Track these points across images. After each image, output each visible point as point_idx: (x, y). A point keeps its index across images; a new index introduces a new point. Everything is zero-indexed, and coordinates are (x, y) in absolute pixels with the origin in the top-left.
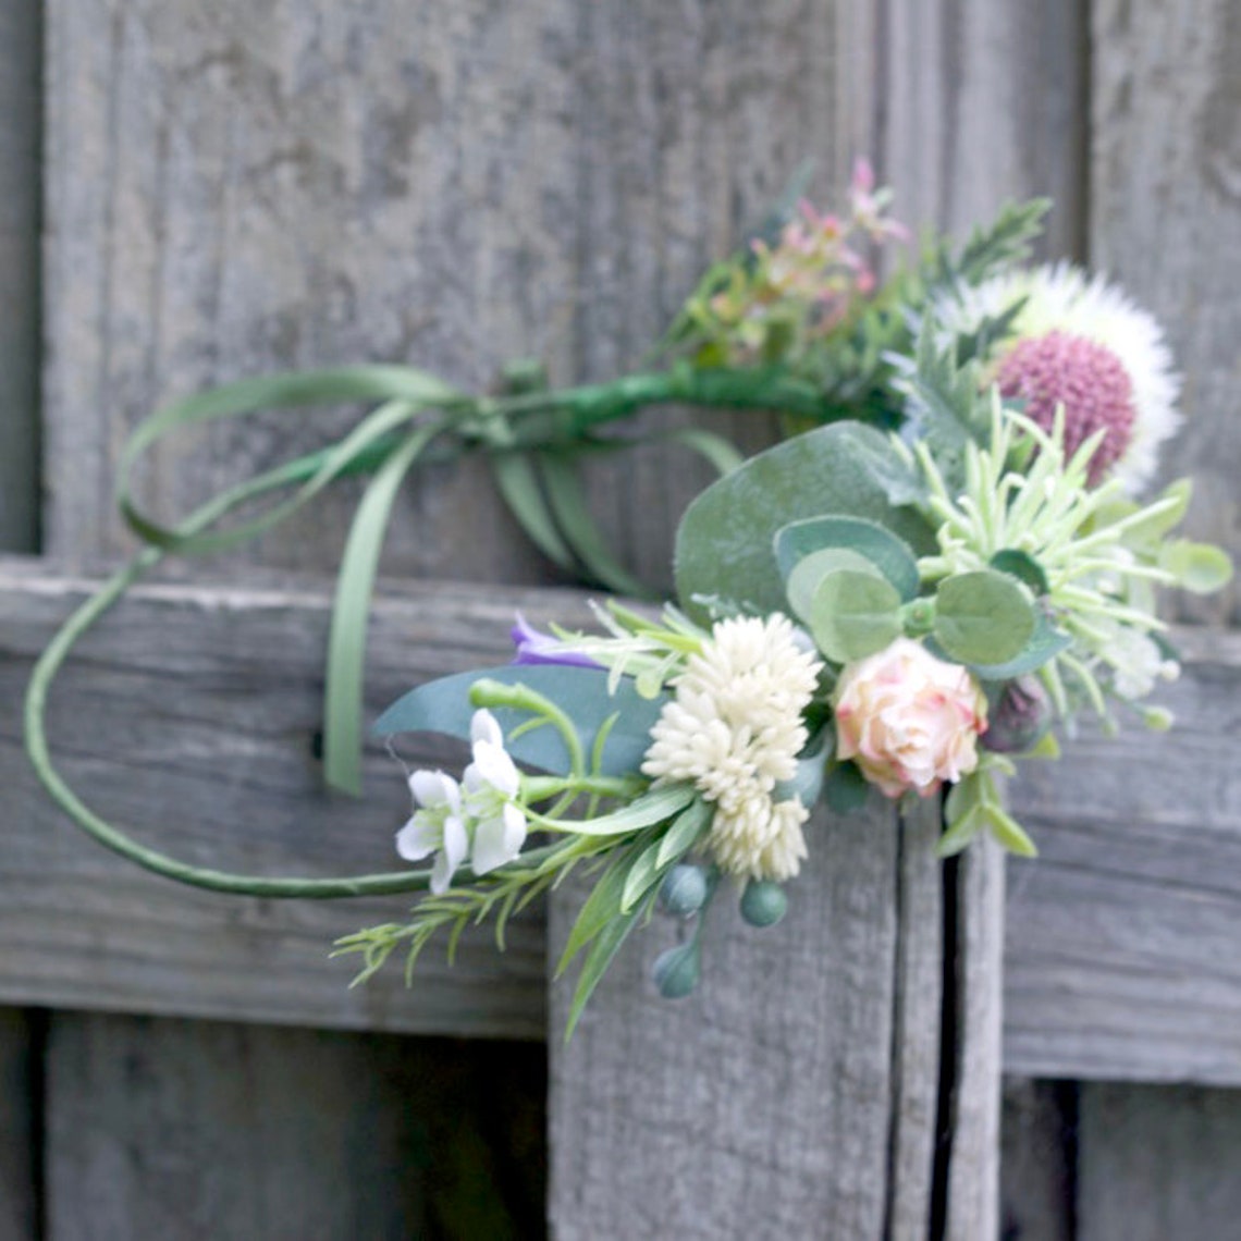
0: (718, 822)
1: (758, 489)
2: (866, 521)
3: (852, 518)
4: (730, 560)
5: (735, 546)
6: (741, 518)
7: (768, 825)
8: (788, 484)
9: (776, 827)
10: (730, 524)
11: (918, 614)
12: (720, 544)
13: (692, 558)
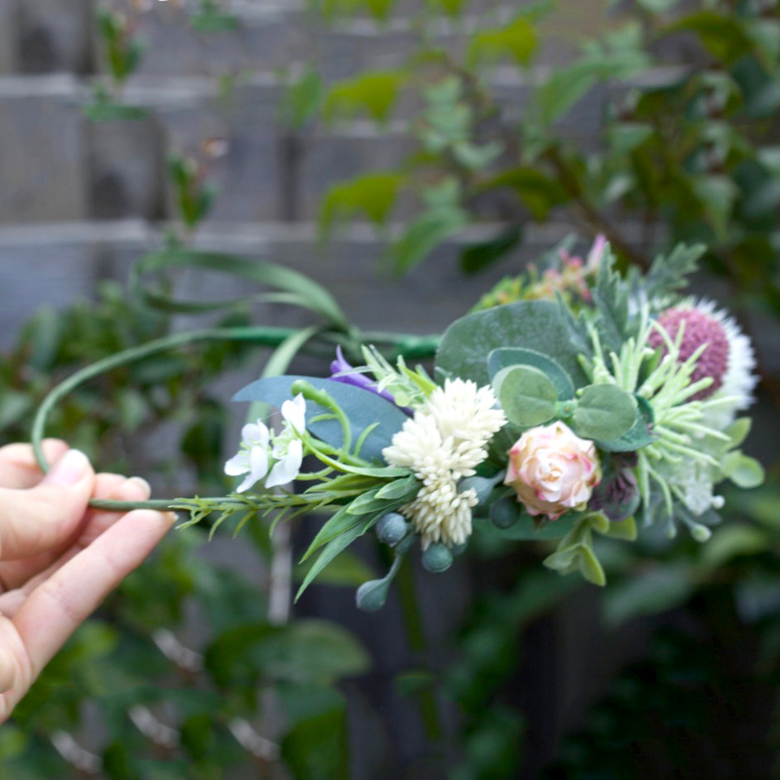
0: (421, 493)
1: (497, 324)
2: (547, 356)
3: (537, 353)
4: (470, 361)
5: (475, 354)
6: (483, 339)
7: (451, 502)
8: (515, 326)
9: (456, 503)
10: (476, 340)
11: (567, 408)
12: (467, 350)
13: (448, 351)
